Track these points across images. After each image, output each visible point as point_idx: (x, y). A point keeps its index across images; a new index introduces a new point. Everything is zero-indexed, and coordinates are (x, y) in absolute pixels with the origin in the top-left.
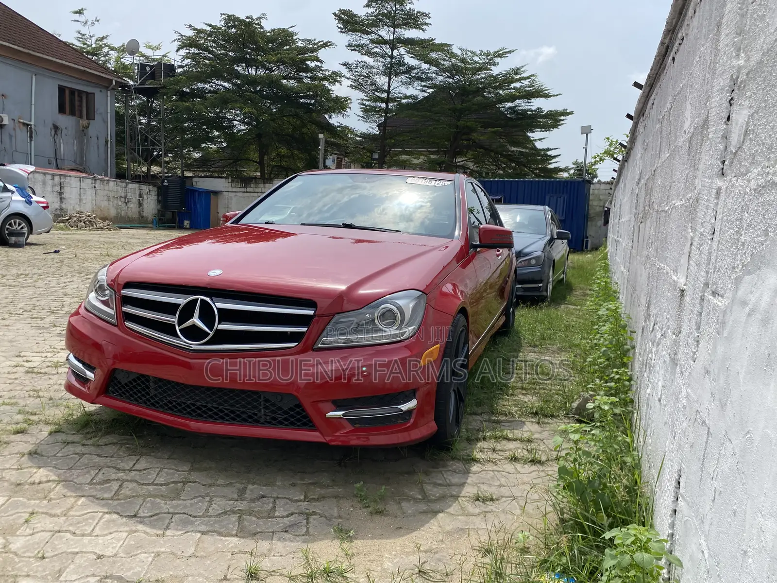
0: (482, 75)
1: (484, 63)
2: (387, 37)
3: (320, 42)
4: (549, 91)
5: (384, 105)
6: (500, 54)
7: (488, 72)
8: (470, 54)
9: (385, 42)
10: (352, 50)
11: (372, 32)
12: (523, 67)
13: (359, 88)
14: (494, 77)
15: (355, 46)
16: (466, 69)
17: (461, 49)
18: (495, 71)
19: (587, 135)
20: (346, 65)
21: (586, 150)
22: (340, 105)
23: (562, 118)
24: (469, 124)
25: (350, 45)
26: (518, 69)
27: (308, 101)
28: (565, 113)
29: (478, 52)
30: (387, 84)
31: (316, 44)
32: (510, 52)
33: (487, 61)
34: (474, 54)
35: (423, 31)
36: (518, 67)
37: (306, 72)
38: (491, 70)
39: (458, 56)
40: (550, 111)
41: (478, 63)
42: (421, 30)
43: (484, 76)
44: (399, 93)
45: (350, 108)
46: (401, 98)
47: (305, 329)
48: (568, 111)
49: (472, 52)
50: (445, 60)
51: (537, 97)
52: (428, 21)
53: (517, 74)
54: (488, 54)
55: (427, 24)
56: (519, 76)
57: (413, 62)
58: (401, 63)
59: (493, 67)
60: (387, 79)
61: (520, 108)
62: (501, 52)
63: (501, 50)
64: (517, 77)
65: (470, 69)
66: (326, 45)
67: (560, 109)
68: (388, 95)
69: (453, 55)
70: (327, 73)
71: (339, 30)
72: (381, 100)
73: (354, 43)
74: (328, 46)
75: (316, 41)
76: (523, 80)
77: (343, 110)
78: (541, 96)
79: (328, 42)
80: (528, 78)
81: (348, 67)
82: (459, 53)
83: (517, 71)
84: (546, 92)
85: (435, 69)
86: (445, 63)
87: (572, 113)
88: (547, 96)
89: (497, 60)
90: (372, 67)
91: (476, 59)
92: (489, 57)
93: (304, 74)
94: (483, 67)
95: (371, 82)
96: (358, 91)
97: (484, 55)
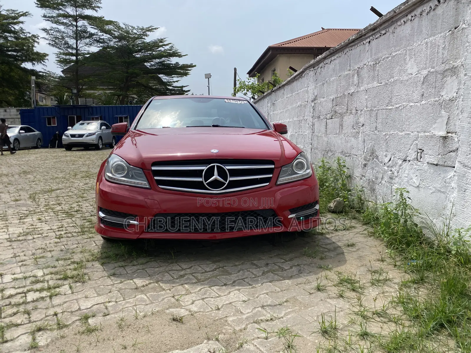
0: (139, 42)
1: (141, 34)
2: (71, 13)
3: (20, 12)
4: (181, 53)
5: (74, 58)
6: (150, 29)
7: (143, 40)
8: (130, 28)
9: (70, 16)
10: (46, 20)
11: (61, 9)
12: (165, 38)
13: (55, 46)
14: (147, 43)
15: (49, 17)
16: (129, 37)
17: (124, 25)
18: (148, 40)
19: (209, 79)
20: (44, 30)
21: (209, 87)
22: (40, 57)
23: (189, 69)
24: (135, 71)
25: (45, 16)
26: (162, 39)
27: (15, 54)
28: (192, 66)
29: (136, 27)
30: (75, 45)
31: (17, 14)
32: (155, 29)
33: (142, 33)
34: (133, 28)
35: (96, 11)
36: (162, 38)
37: (10, 33)
38: (145, 39)
39: (123, 29)
40: (183, 65)
41: (136, 34)
42: (94, 11)
43: (140, 42)
44: (85, 50)
45: (47, 59)
46: (86, 54)
47: (271, 176)
48: (193, 65)
49: (132, 27)
50: (115, 31)
51: (174, 57)
52: (99, 5)
53: (161, 42)
54: (142, 29)
55: (99, 7)
56: (162, 43)
57: (93, 31)
58: (85, 32)
59: (145, 37)
60: (75, 41)
61: (165, 63)
62: (150, 28)
63: (150, 27)
64: (161, 44)
65: (131, 38)
66: (25, 14)
67: (189, 64)
68: (77, 51)
69: (119, 28)
70: (28, 35)
71: (36, 5)
72: (72, 55)
73: (48, 15)
74: (26, 15)
75: (17, 12)
76: (164, 46)
77: (43, 61)
78: (176, 56)
79: (27, 12)
80: (167, 45)
81: (46, 32)
82: (124, 27)
83: (161, 41)
84: (179, 54)
85: (109, 36)
86: (115, 33)
87: (195, 66)
88: (180, 56)
89: (148, 33)
90: (63, 32)
91: (135, 31)
92: (143, 31)
93: (8, 34)
94: (140, 37)
95: (65, 42)
96: (55, 48)
97: (140, 29)
